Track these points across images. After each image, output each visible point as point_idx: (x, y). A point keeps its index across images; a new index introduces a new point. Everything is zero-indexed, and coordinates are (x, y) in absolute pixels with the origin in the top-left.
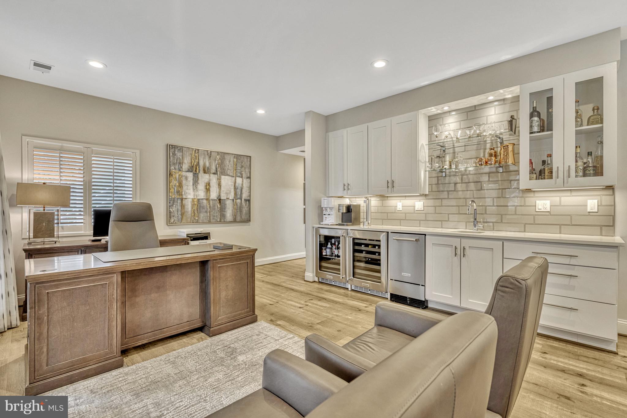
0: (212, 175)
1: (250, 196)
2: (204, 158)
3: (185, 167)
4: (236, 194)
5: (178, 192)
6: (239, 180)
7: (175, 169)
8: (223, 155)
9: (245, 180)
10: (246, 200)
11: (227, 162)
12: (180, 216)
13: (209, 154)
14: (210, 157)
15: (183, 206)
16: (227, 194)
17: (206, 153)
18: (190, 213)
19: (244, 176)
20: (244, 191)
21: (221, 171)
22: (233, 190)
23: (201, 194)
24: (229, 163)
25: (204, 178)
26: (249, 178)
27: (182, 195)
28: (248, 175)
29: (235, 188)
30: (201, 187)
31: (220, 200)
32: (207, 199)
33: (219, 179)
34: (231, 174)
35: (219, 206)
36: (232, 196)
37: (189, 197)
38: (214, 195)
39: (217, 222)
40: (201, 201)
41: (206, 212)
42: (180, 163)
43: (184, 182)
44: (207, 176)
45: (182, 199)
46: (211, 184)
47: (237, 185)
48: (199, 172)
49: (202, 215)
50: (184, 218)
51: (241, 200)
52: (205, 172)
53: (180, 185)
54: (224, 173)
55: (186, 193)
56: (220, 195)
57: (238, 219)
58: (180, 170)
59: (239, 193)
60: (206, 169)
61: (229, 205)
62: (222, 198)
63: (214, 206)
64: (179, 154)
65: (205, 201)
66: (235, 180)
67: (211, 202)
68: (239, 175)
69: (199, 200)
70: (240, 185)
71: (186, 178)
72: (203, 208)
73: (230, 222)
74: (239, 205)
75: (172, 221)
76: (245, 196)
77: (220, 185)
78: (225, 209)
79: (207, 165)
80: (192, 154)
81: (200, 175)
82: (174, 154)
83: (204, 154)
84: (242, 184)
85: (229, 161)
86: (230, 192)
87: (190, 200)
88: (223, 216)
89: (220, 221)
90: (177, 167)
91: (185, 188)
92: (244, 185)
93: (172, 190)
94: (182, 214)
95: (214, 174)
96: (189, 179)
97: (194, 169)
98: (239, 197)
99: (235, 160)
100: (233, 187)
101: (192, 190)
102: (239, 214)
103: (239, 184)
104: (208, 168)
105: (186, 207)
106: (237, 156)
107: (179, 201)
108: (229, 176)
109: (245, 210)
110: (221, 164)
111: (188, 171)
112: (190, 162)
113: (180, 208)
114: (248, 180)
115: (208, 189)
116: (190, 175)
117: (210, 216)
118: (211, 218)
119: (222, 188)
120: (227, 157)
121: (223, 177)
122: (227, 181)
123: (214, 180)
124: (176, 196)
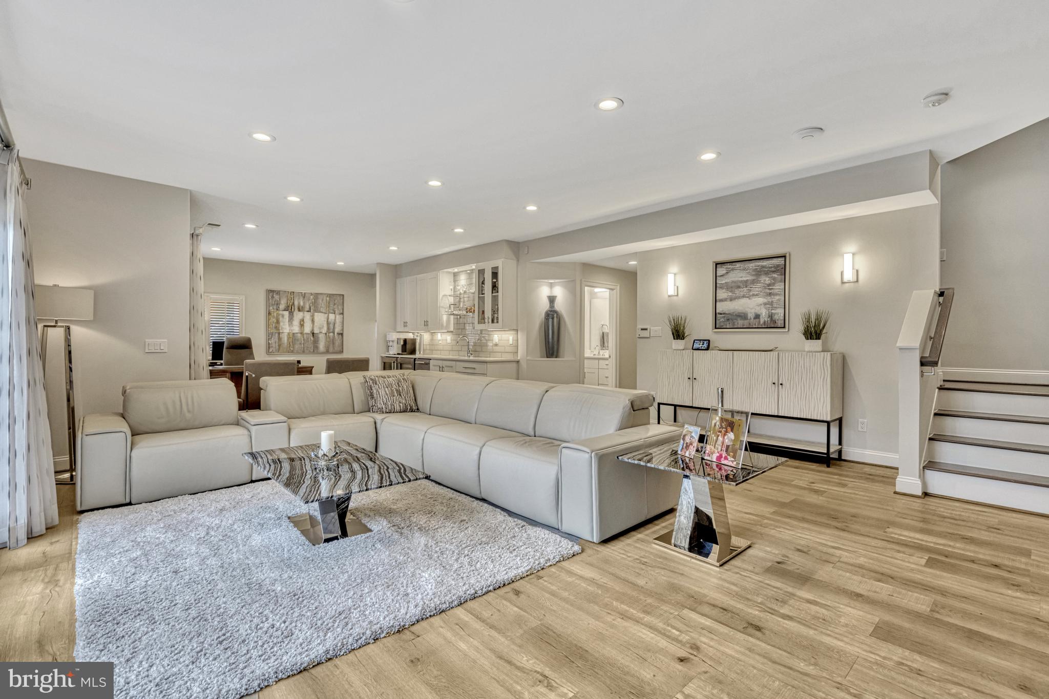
0: (306, 313)
1: (343, 330)
2: (299, 299)
3: (282, 307)
4: (328, 328)
5: (276, 328)
6: (332, 316)
7: (273, 309)
8: (316, 295)
9: (337, 316)
10: (338, 334)
11: (320, 301)
12: (277, 347)
13: (304, 296)
14: (304, 297)
15: (280, 339)
16: (320, 328)
17: (300, 294)
18: (286, 344)
19: (336, 312)
20: (337, 326)
21: (314, 308)
22: (325, 326)
23: (296, 329)
24: (322, 303)
25: (298, 316)
26: (343, 314)
27: (279, 330)
28: (341, 312)
29: (328, 323)
30: (296, 322)
31: (313, 334)
32: (301, 333)
33: (313, 316)
34: (324, 311)
35: (312, 338)
36: (324, 330)
37: (285, 331)
38: (307, 329)
39: (310, 353)
40: (296, 335)
41: (301, 344)
42: (277, 304)
43: (281, 319)
44: (301, 314)
45: (279, 333)
46: (305, 321)
47: (330, 320)
48: (294, 310)
49: (296, 347)
50: (281, 348)
51: (334, 333)
52: (299, 310)
53: (278, 322)
54: (317, 310)
55: (282, 328)
56: (313, 330)
57: (331, 350)
58: (277, 310)
59: (332, 328)
60: (301, 308)
61: (322, 338)
62: (315, 332)
63: (308, 339)
64: (276, 297)
65: (299, 335)
66: (328, 316)
67: (305, 336)
68: (332, 311)
69: (294, 334)
70: (333, 321)
71: (283, 316)
72: (298, 340)
73: (323, 353)
74: (331, 338)
75: (271, 350)
76: (337, 330)
77: (313, 321)
78: (318, 341)
79: (302, 304)
80: (288, 296)
81: (295, 313)
82: (273, 297)
83: (299, 296)
84: (335, 320)
85: (323, 300)
86: (323, 327)
87: (286, 334)
88: (316, 347)
89: (313, 352)
90: (275, 307)
91: (281, 324)
92: (337, 321)
93: (271, 326)
94: (279, 346)
95: (308, 311)
96: (285, 317)
97: (290, 309)
98: (331, 330)
99: (328, 299)
100: (326, 322)
101: (287, 326)
102: (331, 345)
103: (332, 320)
104: (302, 307)
105: (282, 340)
106: (330, 296)
107: (277, 335)
108: (322, 313)
109: (338, 342)
110: (315, 303)
111: (285, 310)
112: (286, 302)
113: (277, 340)
114: (341, 316)
115: (302, 325)
116: (286, 313)
117: (304, 348)
118: (305, 349)
119: (316, 324)
120: (320, 297)
121: (316, 314)
122: (320, 318)
123: (307, 316)
124: (274, 331)
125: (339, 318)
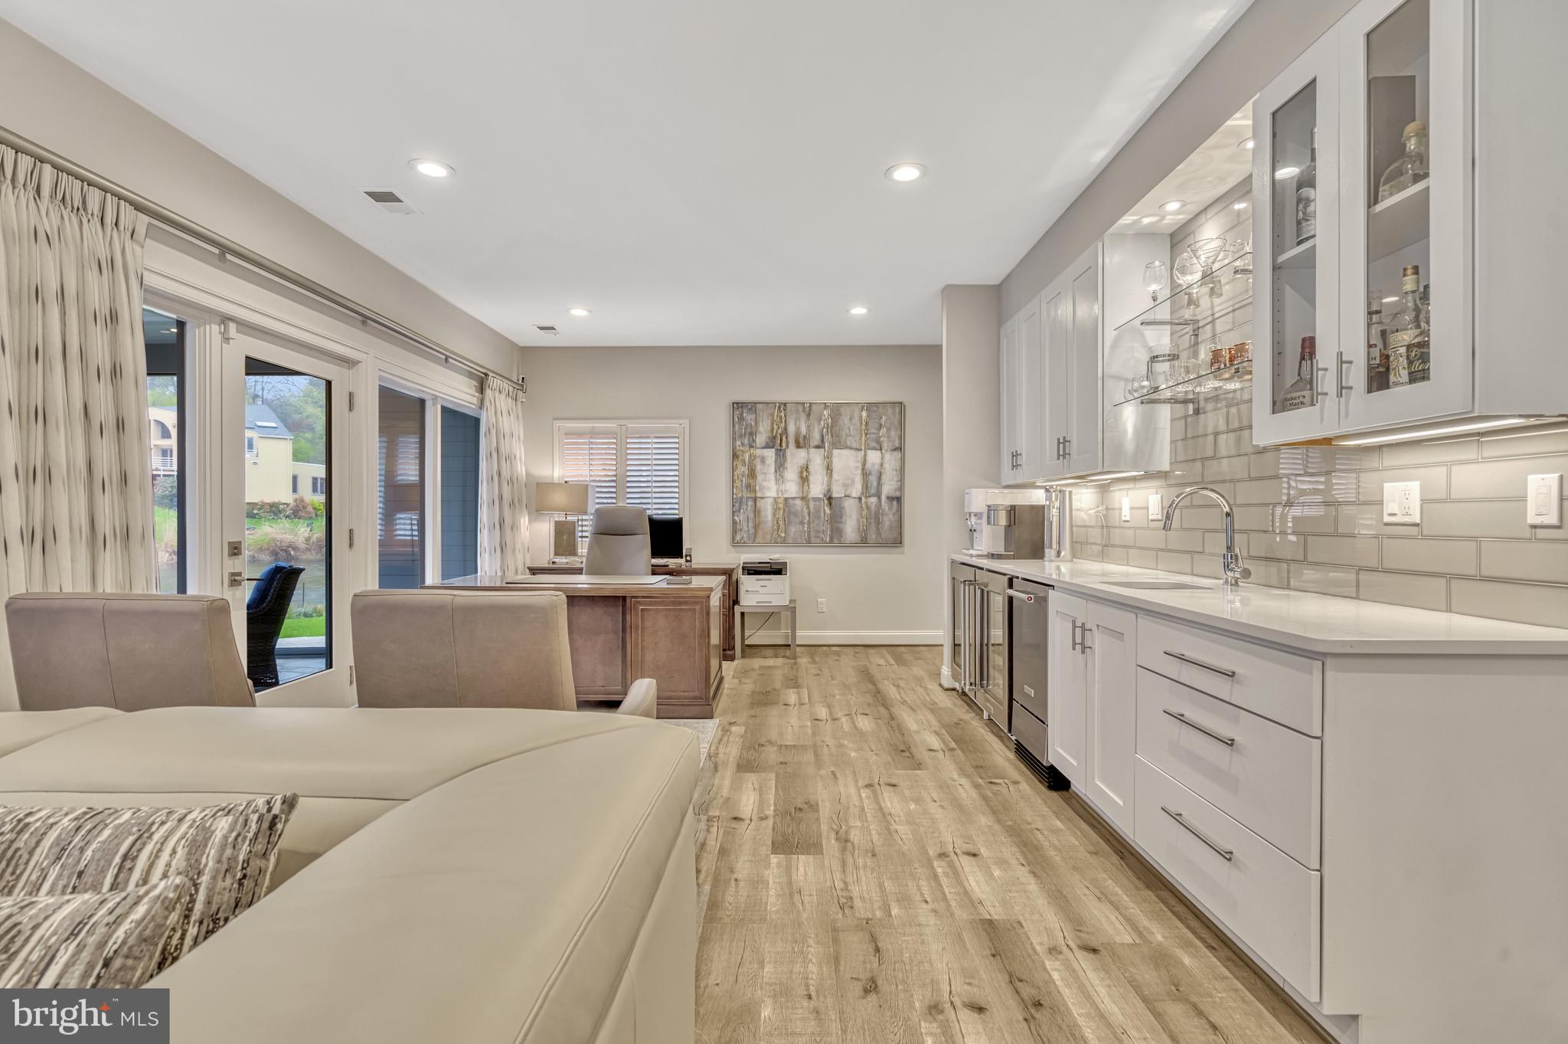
0: (812, 450)
1: (901, 488)
2: (797, 419)
3: (761, 439)
4: (866, 486)
5: (749, 487)
6: (874, 457)
7: (743, 445)
8: (836, 410)
9: (888, 456)
10: (890, 499)
11: (846, 421)
12: (752, 531)
13: (807, 409)
14: (809, 415)
15: (757, 512)
16: (846, 486)
17: (801, 408)
18: (770, 524)
19: (885, 445)
20: (885, 479)
21: (833, 439)
22: (858, 479)
23: (792, 489)
24: (849, 426)
25: (796, 458)
26: (900, 449)
27: (755, 491)
28: (897, 444)
29: (865, 474)
30: (791, 474)
31: (830, 499)
32: (803, 498)
33: (828, 457)
34: (854, 445)
35: (828, 511)
36: (856, 490)
37: (768, 494)
38: (817, 489)
39: (823, 544)
40: (791, 501)
41: (802, 523)
42: (751, 434)
43: (759, 467)
44: (802, 453)
45: (755, 500)
46: (811, 469)
47: (868, 466)
48: (787, 446)
49: (793, 529)
50: (760, 533)
51: (879, 498)
52: (798, 446)
53: (752, 474)
54: (837, 444)
55: (762, 488)
56: (829, 490)
57: (872, 536)
58: (751, 446)
59: (875, 484)
60: (801, 440)
61: (850, 508)
62: (835, 495)
63: (818, 511)
64: (749, 418)
65: (798, 502)
66: (865, 455)
67: (812, 504)
68: (873, 444)
69: (786, 499)
70: (877, 467)
71: (763, 460)
72: (796, 514)
73: (853, 546)
74: (873, 508)
75: (738, 538)
76: (888, 488)
77: (829, 469)
78: (841, 517)
79: (804, 430)
80: (772, 415)
81: (788, 453)
82: (741, 418)
83: (797, 411)
84: (882, 465)
85: (851, 419)
86: (853, 482)
87: (770, 501)
88: (837, 532)
89: (831, 541)
90: (746, 441)
91: (760, 478)
92: (886, 466)
93: (738, 484)
94: (756, 527)
95: (818, 447)
96: (767, 462)
97: (776, 442)
98: (873, 491)
99: (864, 414)
100: (859, 471)
101: (773, 482)
102: (873, 527)
103: (873, 465)
104: (805, 437)
105: (763, 513)
106: (870, 407)
107: (750, 503)
108: (851, 448)
109: (888, 520)
110: (833, 427)
111: (767, 447)
112: (769, 429)
113: (751, 516)
114: (898, 455)
115: (804, 479)
116: (770, 454)
117: (809, 532)
118: (812, 535)
119: (835, 476)
120: (846, 413)
121: (836, 452)
122: (845, 461)
123: (817, 458)
124: (746, 494)
125: (891, 461)
